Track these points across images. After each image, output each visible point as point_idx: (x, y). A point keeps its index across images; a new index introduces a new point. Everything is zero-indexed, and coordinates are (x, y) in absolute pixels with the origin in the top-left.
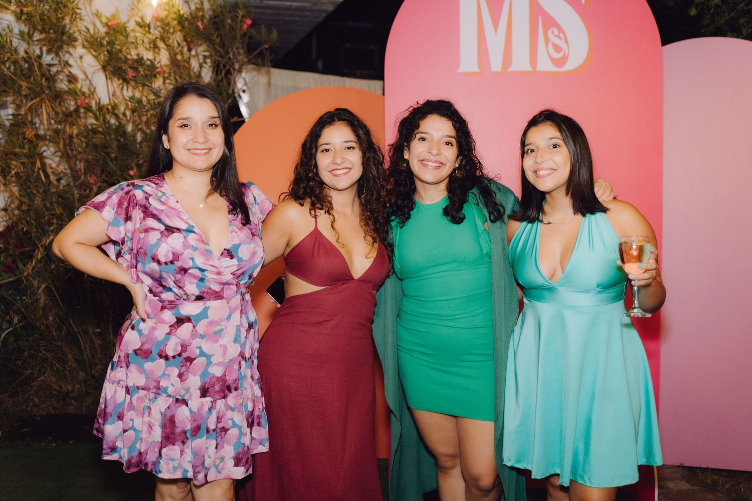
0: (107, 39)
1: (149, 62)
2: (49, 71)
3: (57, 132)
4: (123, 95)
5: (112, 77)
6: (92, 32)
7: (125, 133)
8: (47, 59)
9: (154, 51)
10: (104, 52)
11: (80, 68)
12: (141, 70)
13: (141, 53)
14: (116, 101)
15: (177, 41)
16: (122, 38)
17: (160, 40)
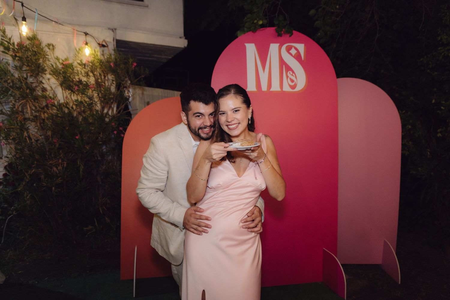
0: (63, 70)
1: (85, 83)
2: (32, 86)
3: (36, 116)
4: (71, 98)
5: (66, 89)
6: (54, 67)
7: (73, 117)
8: (31, 80)
9: (87, 77)
10: (61, 77)
11: (48, 84)
12: (81, 86)
13: (81, 78)
14: (68, 101)
15: (99, 73)
16: (70, 70)
17: (91, 72)
